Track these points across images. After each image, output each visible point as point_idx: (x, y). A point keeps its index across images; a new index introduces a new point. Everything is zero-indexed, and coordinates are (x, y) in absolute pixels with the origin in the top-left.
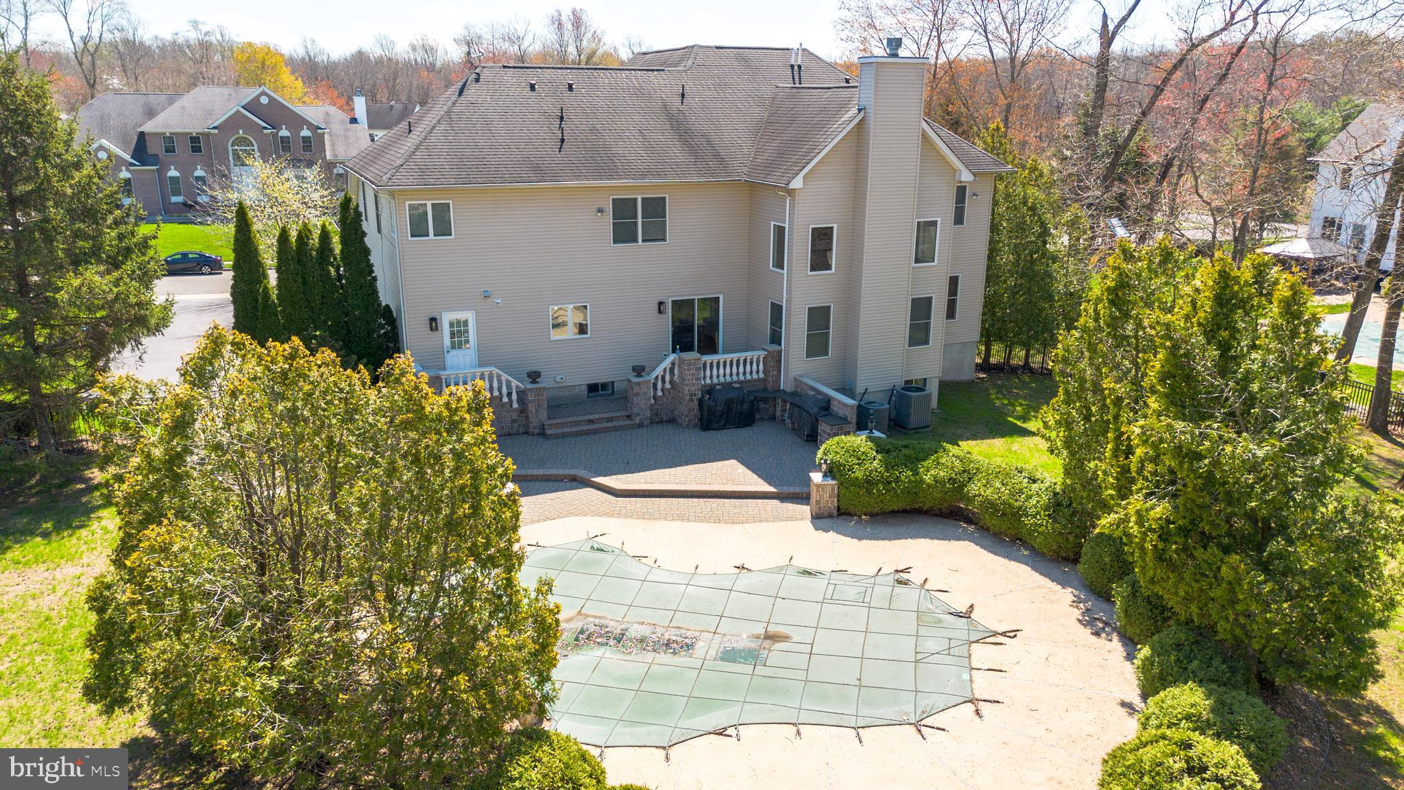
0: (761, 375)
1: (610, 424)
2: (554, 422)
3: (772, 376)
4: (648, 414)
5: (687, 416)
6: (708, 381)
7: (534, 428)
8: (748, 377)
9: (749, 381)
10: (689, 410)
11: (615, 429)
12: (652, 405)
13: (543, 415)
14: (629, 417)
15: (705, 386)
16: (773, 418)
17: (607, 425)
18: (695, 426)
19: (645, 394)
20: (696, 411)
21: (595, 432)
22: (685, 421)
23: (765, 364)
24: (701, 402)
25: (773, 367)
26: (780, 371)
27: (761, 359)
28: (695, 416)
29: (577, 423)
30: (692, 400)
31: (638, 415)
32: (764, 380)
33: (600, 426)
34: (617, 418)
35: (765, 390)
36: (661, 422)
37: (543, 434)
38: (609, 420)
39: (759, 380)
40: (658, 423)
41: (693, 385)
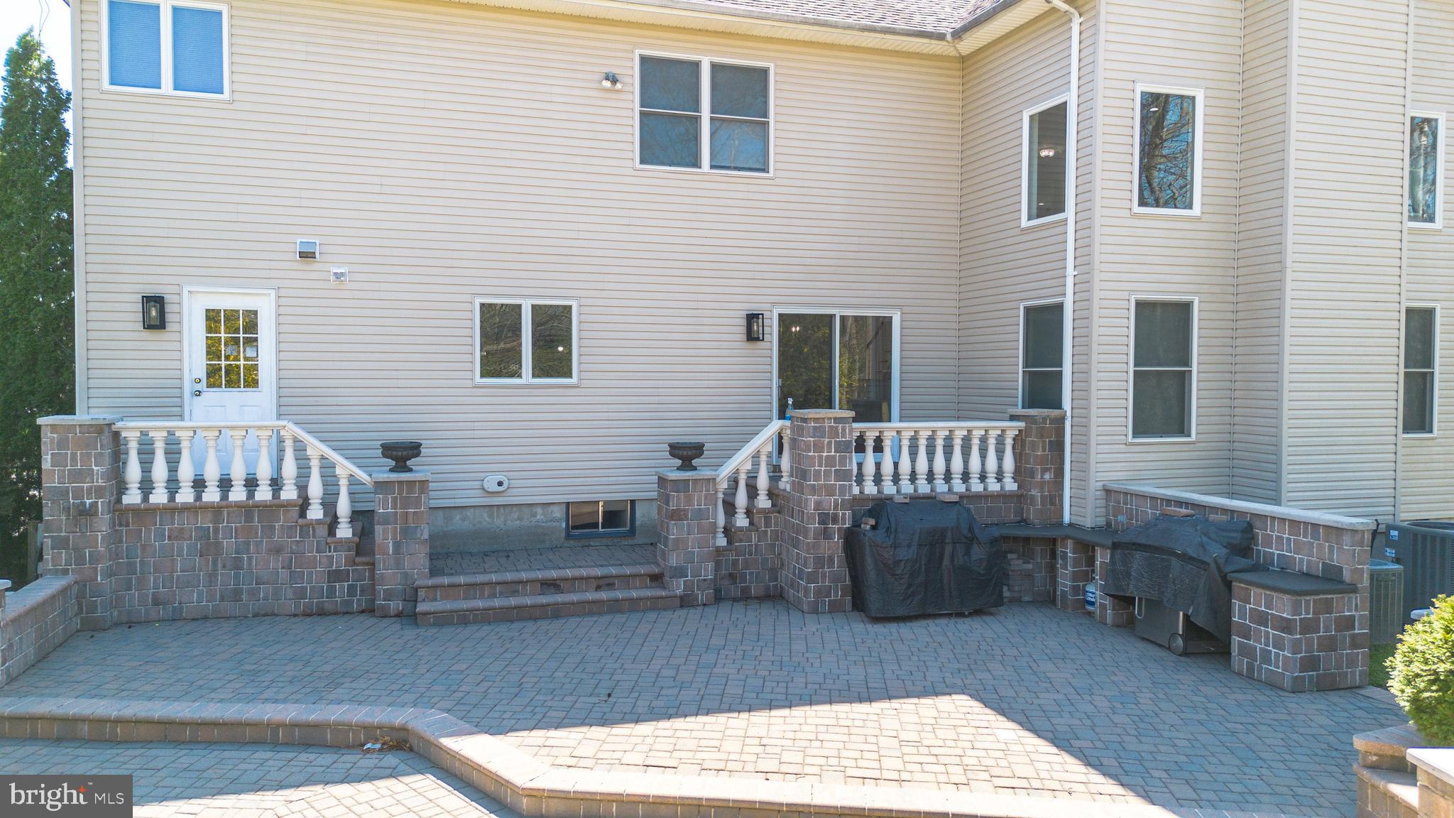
0: (1011, 485)
1: (604, 595)
2: (446, 580)
3: (1042, 484)
4: (708, 570)
5: (812, 578)
6: (870, 489)
7: (389, 595)
8: (977, 487)
9: (978, 497)
10: (819, 562)
11: (614, 607)
12: (718, 550)
13: (417, 561)
14: (657, 579)
15: (861, 499)
16: (1048, 600)
17: (591, 596)
18: (835, 608)
19: (700, 514)
20: (838, 564)
21: (556, 612)
22: (808, 592)
23: (1018, 457)
24: (852, 539)
25: (1043, 460)
26: (1060, 473)
27: (1009, 442)
28: (835, 579)
29: (512, 587)
30: (826, 534)
31: (680, 572)
32: (1018, 498)
33: (574, 597)
34: (626, 580)
35: (1024, 522)
36: (745, 598)
37: (410, 617)
38: (604, 583)
39: (1003, 496)
40: (735, 600)
41: (830, 491)
